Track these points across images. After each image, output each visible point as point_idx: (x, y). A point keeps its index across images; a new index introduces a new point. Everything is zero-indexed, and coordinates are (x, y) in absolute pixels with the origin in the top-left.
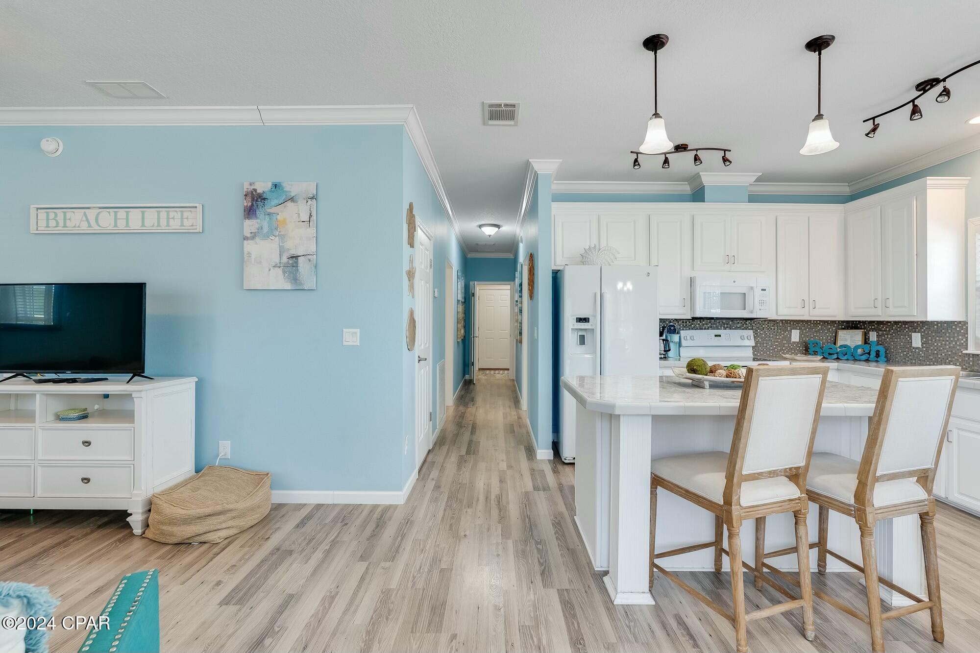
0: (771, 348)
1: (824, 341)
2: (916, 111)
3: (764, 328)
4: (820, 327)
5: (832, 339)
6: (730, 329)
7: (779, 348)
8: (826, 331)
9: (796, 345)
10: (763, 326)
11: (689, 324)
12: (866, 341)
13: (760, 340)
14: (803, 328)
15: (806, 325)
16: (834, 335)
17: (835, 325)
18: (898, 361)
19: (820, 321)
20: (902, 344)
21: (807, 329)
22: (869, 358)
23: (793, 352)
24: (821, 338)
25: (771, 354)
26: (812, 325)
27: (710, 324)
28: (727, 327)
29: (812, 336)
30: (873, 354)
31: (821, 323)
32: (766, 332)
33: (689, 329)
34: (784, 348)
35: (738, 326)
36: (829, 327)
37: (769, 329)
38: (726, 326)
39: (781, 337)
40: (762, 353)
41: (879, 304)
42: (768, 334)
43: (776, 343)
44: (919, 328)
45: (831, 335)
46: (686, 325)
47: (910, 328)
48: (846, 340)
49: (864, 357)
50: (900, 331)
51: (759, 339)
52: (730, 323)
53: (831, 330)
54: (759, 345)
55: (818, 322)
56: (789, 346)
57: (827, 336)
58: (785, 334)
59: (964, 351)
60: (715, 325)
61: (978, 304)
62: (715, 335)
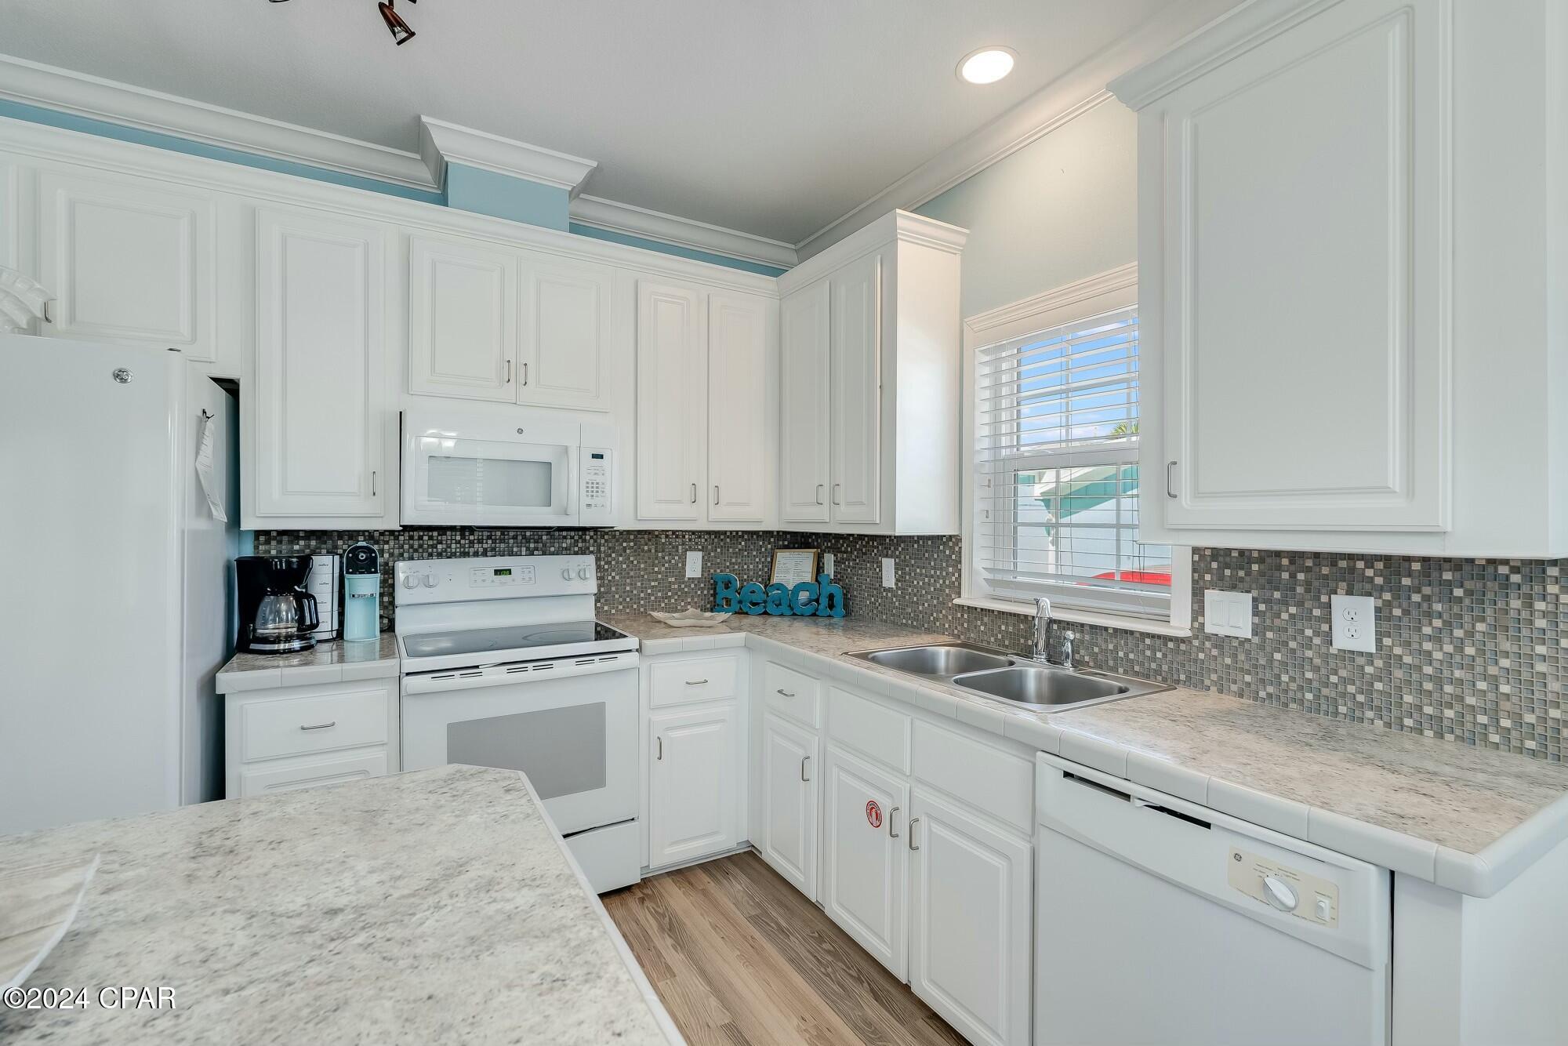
0: (642, 595)
1: (751, 573)
3: (625, 549)
4: (743, 543)
5: (766, 569)
6: (544, 554)
7: (660, 594)
8: (755, 553)
9: (695, 585)
10: (625, 544)
11: (431, 542)
12: (819, 569)
13: (617, 578)
14: (710, 547)
15: (716, 540)
16: (769, 559)
17: (772, 540)
20: (869, 580)
21: (719, 550)
22: (817, 610)
23: (689, 600)
24: (745, 567)
25: (642, 610)
26: (728, 540)
27: (490, 542)
29: (728, 564)
30: (824, 601)
31: (746, 537)
32: (632, 559)
33: (431, 555)
34: (670, 594)
35: (564, 545)
36: (761, 543)
37: (638, 550)
38: (532, 545)
39: (663, 569)
40: (621, 607)
41: (825, 497)
42: (635, 562)
43: (653, 584)
44: (892, 548)
45: (763, 560)
46: (421, 546)
47: (880, 547)
48: (787, 571)
49: (809, 610)
50: (866, 554)
51: (613, 574)
52: (544, 538)
53: (763, 550)
54: (613, 589)
55: (740, 534)
56: (680, 589)
57: (753, 564)
58: (673, 561)
59: (957, 601)
60: (502, 545)
61: (978, 502)
62: (498, 572)
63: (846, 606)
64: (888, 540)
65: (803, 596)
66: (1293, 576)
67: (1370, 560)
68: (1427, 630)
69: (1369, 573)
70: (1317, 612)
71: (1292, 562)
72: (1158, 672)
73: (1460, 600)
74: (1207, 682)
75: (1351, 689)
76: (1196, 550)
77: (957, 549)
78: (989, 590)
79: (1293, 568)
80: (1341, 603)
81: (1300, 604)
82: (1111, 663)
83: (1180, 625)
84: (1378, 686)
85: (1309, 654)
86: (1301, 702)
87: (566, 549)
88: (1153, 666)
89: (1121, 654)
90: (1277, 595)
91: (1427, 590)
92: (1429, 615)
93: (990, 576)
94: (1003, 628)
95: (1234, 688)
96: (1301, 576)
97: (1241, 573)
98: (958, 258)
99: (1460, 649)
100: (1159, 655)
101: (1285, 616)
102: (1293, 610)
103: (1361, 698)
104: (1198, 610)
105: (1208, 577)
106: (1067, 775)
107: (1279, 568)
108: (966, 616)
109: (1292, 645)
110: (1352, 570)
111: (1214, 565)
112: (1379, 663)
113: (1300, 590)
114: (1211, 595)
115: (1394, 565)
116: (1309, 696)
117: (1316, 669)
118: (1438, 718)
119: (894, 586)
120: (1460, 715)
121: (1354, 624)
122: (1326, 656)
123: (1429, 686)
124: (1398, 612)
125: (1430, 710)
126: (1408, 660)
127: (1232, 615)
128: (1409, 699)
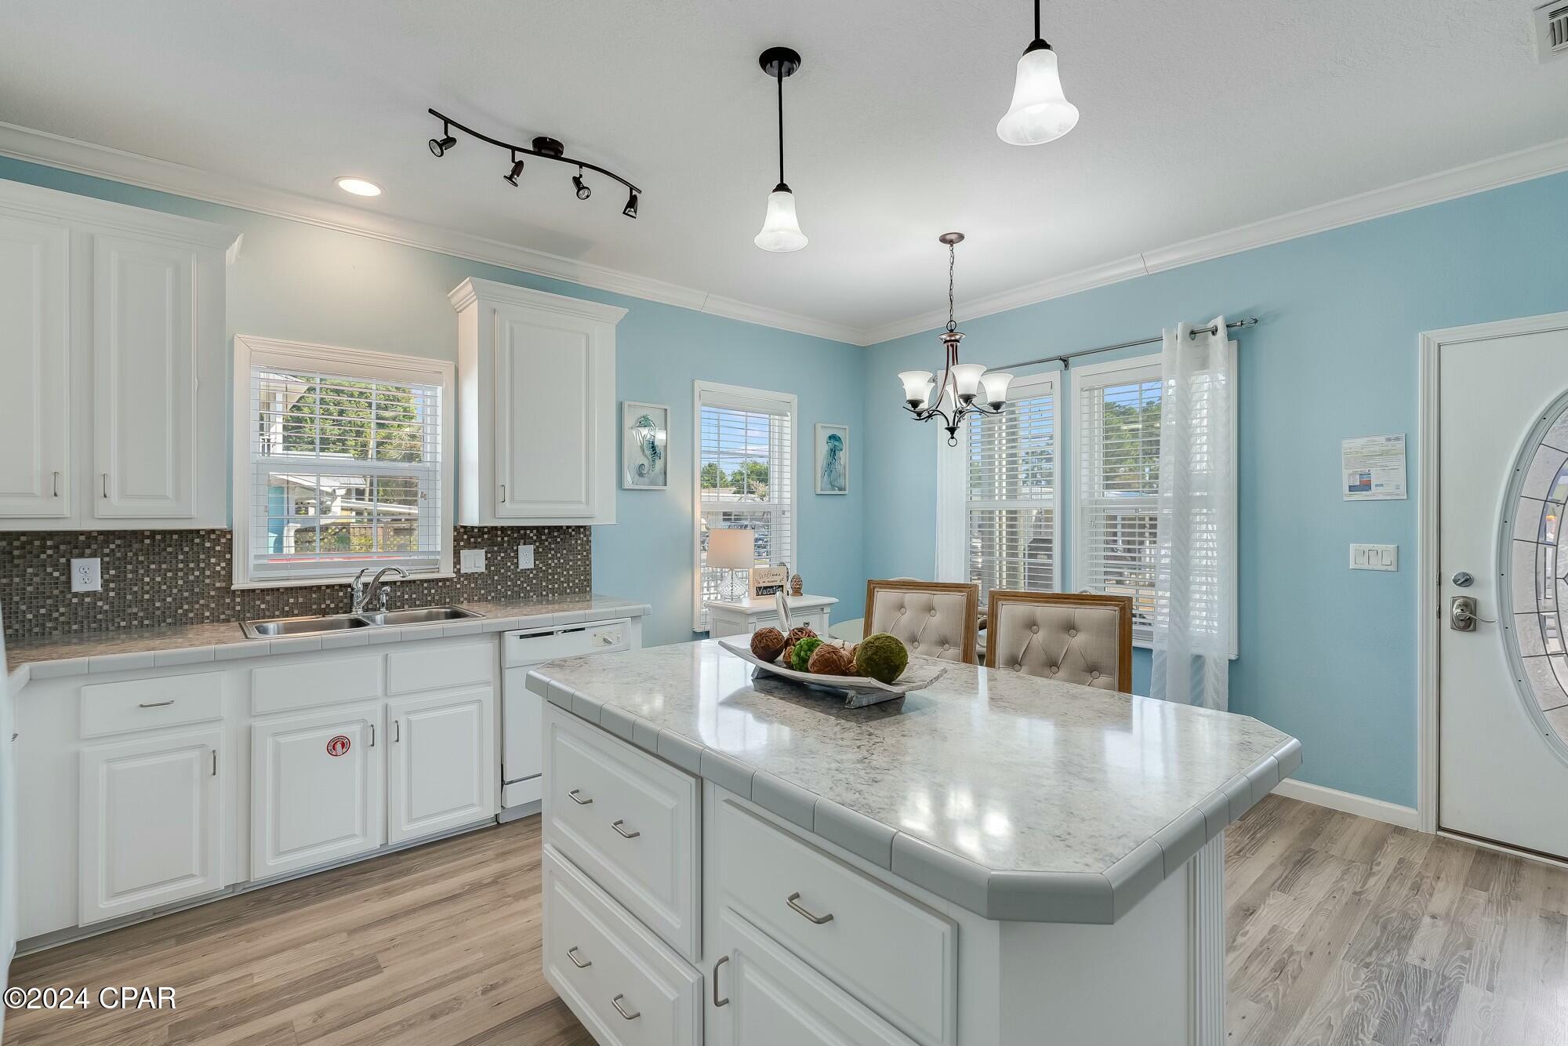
41: (67, 485)
44: (97, 548)
47: (62, 547)
50: (20, 556)
61: (252, 496)
64: (80, 538)
66: (503, 539)
67: (531, 528)
68: (550, 555)
69: (531, 535)
70: (512, 554)
71: (502, 533)
73: (559, 542)
74: (462, 599)
75: (525, 585)
76: (456, 530)
77: (228, 540)
79: (503, 535)
80: (521, 548)
81: (505, 552)
83: (447, 571)
84: (534, 581)
85: (509, 574)
86: (505, 597)
88: (429, 598)
90: (496, 549)
91: (550, 540)
92: (551, 549)
95: (476, 598)
96: (506, 539)
97: (479, 540)
99: (558, 561)
100: (433, 591)
101: (499, 558)
102: (502, 555)
103: (528, 588)
104: (457, 561)
105: (462, 543)
106: (522, 637)
107: (497, 536)
108: (244, 599)
109: (503, 571)
110: (525, 534)
111: (465, 537)
112: (535, 572)
113: (505, 545)
114: (463, 553)
115: (539, 530)
116: (509, 593)
117: (511, 580)
118: (553, 588)
119: (99, 588)
120: (559, 585)
121: (526, 557)
122: (515, 573)
123: (550, 577)
124: (541, 550)
125: (550, 586)
126: (544, 568)
127: (475, 561)
128: (544, 584)
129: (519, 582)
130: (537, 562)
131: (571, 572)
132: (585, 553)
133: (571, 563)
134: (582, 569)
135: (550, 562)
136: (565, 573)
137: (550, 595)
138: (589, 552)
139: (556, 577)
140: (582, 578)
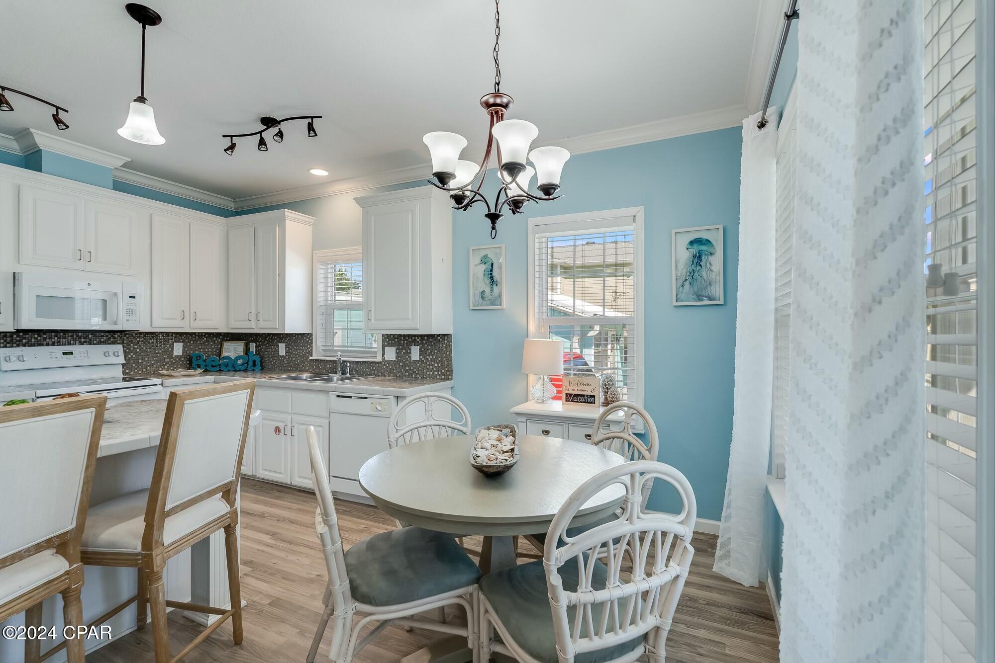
0: (149, 364)
1: (210, 353)
2: (262, 142)
3: (138, 342)
4: (205, 339)
5: (218, 351)
6: (90, 344)
7: (158, 364)
8: (211, 343)
9: (179, 359)
10: (138, 339)
11: (18, 338)
12: (247, 350)
13: (134, 356)
14: (187, 341)
15: (190, 337)
16: (219, 346)
17: (221, 337)
18: (270, 369)
19: (206, 333)
20: (272, 353)
21: (192, 342)
22: (247, 367)
23: (175, 366)
24: (207, 350)
25: (148, 371)
26: (197, 337)
27: (56, 339)
28: (86, 342)
29: (197, 349)
30: (251, 363)
31: (207, 336)
32: (142, 346)
33: (18, 345)
34: (164, 363)
35: (102, 340)
36: (215, 339)
37: (146, 342)
38: (82, 340)
39: (160, 351)
40: (136, 371)
41: (252, 318)
42: (144, 348)
43: (155, 359)
44: (284, 340)
45: (216, 347)
46: (11, 340)
47: (278, 339)
48: (230, 352)
49: (243, 368)
50: (271, 342)
51: (132, 354)
52: (90, 336)
53: (216, 342)
54: (132, 362)
55: (203, 334)
56: (170, 361)
57: (212, 347)
58: (166, 348)
59: (311, 358)
60: (64, 340)
61: (319, 320)
62: (64, 353)
63: (261, 365)
64: (282, 336)
65: (240, 362)
66: (404, 342)
67: (418, 336)
68: (428, 353)
69: (418, 340)
70: (409, 351)
71: (404, 338)
72: (374, 374)
73: (433, 345)
74: (386, 374)
75: (415, 370)
76: (383, 335)
77: (311, 338)
78: (324, 353)
80: (413, 348)
81: (405, 349)
82: (362, 373)
83: (379, 359)
84: (420, 368)
85: (407, 362)
86: (405, 376)
87: (103, 342)
88: (373, 372)
89: (364, 370)
90: (401, 347)
91: (428, 343)
92: (428, 350)
93: (324, 348)
94: (328, 366)
95: (392, 374)
96: (405, 342)
97: (393, 342)
98: (311, 227)
99: (433, 357)
100: (374, 368)
101: (402, 353)
102: (404, 351)
103: (417, 372)
104: (383, 354)
105: (386, 343)
106: (338, 396)
107: (401, 340)
108: (314, 364)
109: (404, 360)
110: (415, 339)
111: (387, 339)
112: (420, 363)
113: (405, 345)
114: (387, 349)
115: (422, 337)
116: (407, 374)
117: (409, 366)
118: (429, 374)
119: (284, 355)
120: (433, 373)
121: (415, 353)
122: (410, 363)
123: (428, 367)
124: (423, 349)
125: (428, 373)
126: (425, 361)
127: (391, 354)
128: (425, 371)
129: (412, 368)
130: (421, 357)
131: (439, 365)
132: (448, 353)
133: (439, 359)
134: (446, 363)
135: (428, 357)
136: (436, 365)
137: (428, 378)
138: (450, 352)
139: (431, 367)
140: (446, 369)
